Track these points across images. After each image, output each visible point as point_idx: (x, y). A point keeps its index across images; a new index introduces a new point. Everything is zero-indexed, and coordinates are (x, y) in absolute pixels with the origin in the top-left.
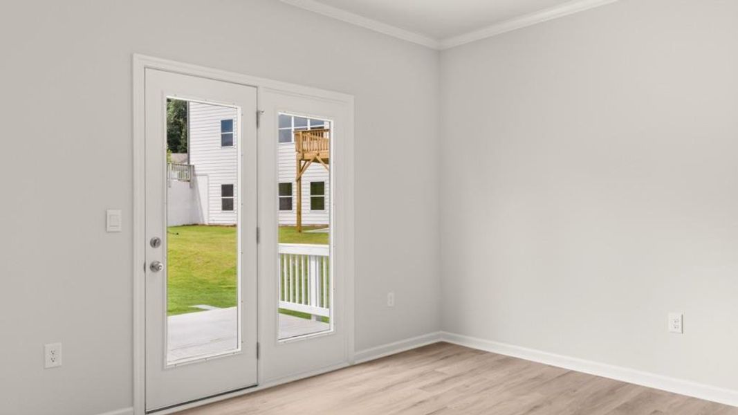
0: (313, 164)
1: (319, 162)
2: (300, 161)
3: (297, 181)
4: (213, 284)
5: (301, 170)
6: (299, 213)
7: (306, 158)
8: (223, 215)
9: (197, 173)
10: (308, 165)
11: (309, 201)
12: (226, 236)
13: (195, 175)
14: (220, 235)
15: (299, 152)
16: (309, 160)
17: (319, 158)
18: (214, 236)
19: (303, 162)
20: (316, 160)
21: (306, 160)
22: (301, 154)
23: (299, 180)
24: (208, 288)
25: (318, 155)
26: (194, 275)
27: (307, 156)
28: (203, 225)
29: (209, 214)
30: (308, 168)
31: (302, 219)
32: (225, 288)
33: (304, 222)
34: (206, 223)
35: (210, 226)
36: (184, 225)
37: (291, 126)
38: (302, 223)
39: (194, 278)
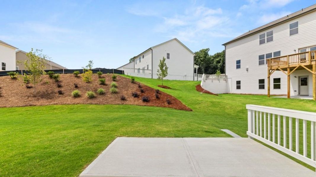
0: (276, 71)
1: (279, 70)
2: (269, 70)
3: (268, 78)
4: (233, 116)
5: (270, 74)
6: (269, 90)
7: (272, 69)
8: (237, 91)
9: (228, 78)
10: (273, 72)
11: (273, 85)
12: (237, 97)
13: (227, 78)
14: (236, 97)
15: (269, 67)
16: (274, 70)
17: (279, 68)
18: (234, 97)
19: (271, 71)
20: (278, 70)
21: (272, 70)
22: (270, 68)
23: (269, 77)
24: (231, 117)
25: (279, 67)
26: (226, 111)
27: (273, 68)
28: (230, 94)
29: (232, 90)
30: (274, 73)
31: (270, 92)
32: (238, 118)
33: (271, 93)
34: (231, 93)
35: (232, 94)
36: (224, 94)
37: (264, 59)
38: (270, 94)
39: (226, 112)
